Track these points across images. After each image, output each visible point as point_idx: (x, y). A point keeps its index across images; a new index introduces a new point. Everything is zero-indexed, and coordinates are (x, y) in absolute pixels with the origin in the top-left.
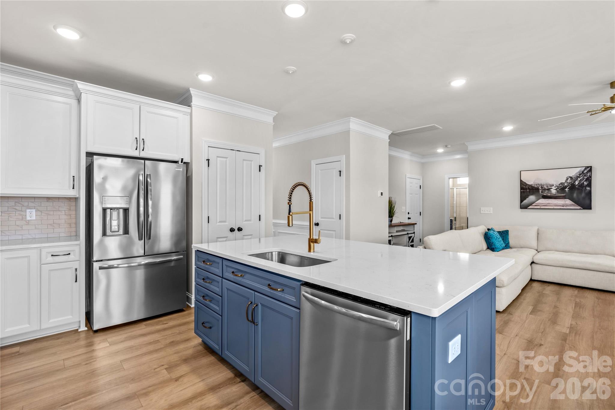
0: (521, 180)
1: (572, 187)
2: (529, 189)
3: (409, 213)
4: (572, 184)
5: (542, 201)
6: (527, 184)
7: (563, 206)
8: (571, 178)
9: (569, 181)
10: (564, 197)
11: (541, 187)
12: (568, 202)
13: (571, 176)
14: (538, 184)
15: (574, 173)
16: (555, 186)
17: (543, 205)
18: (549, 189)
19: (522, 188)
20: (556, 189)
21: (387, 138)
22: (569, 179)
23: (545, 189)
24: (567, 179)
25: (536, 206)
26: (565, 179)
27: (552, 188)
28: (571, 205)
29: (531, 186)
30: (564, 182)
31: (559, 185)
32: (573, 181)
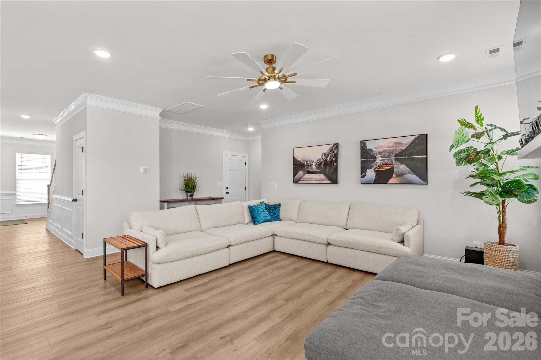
0: (294, 156)
1: (326, 163)
2: (299, 165)
3: (227, 188)
4: (325, 160)
5: (307, 176)
6: (298, 161)
7: (320, 181)
8: (325, 154)
9: (323, 157)
10: (320, 173)
11: (307, 163)
12: (323, 177)
13: (325, 153)
14: (305, 161)
15: (326, 149)
16: (315, 162)
17: (307, 179)
18: (311, 165)
19: (294, 164)
20: (315, 165)
21: (158, 115)
22: (324, 155)
23: (308, 165)
24: (322, 156)
25: (303, 180)
26: (321, 155)
27: (313, 164)
28: (325, 180)
29: (299, 162)
30: (320, 158)
31: (318, 161)
32: (326, 157)
